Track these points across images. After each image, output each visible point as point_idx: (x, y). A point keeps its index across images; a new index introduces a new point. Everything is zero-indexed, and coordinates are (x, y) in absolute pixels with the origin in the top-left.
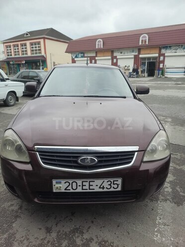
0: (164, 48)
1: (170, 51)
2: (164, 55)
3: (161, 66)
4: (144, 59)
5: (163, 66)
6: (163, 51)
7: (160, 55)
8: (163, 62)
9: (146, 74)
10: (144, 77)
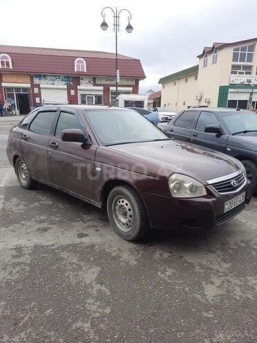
0: (36, 76)
1: (45, 81)
2: (38, 86)
3: (38, 100)
4: (9, 89)
5: (41, 100)
6: (36, 81)
7: (33, 86)
8: (39, 95)
9: (17, 112)
10: (15, 115)
